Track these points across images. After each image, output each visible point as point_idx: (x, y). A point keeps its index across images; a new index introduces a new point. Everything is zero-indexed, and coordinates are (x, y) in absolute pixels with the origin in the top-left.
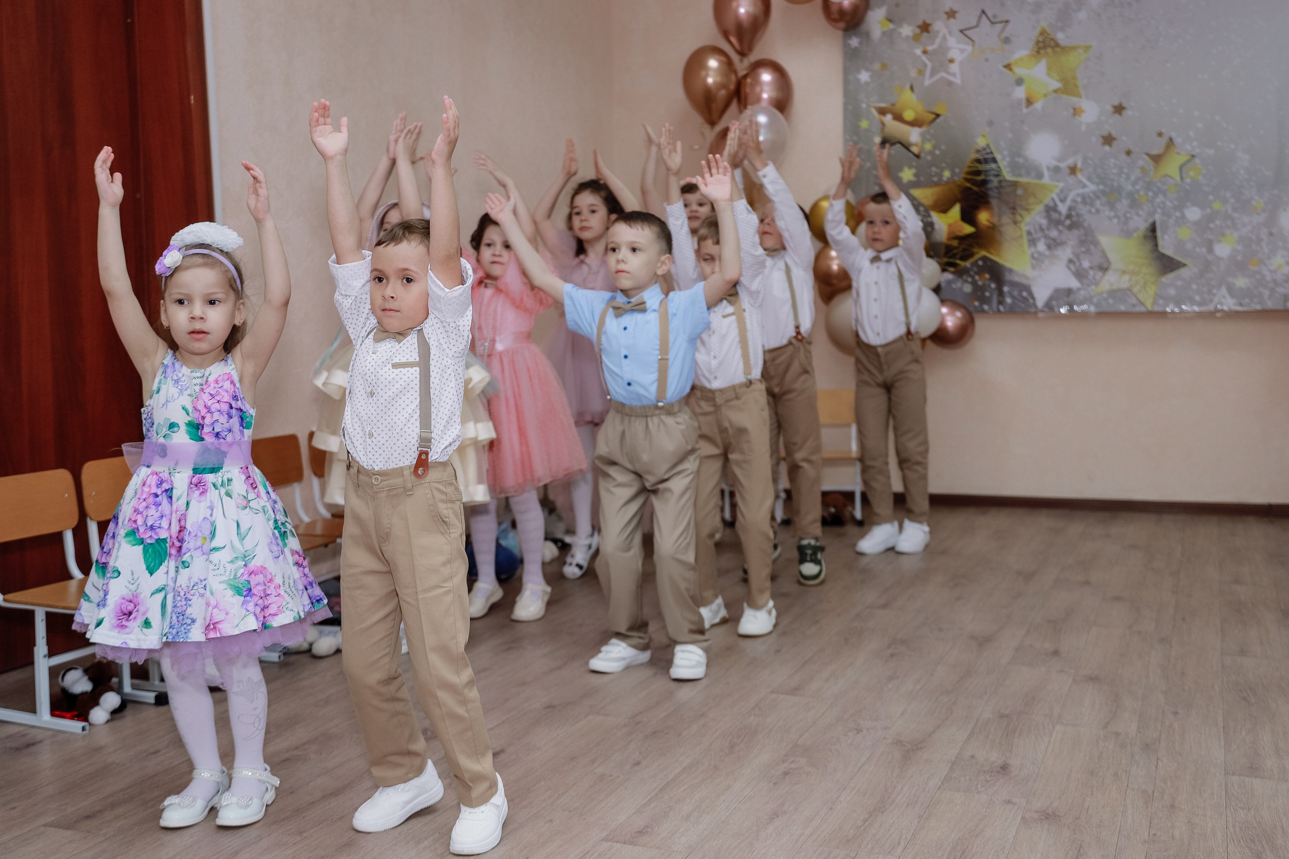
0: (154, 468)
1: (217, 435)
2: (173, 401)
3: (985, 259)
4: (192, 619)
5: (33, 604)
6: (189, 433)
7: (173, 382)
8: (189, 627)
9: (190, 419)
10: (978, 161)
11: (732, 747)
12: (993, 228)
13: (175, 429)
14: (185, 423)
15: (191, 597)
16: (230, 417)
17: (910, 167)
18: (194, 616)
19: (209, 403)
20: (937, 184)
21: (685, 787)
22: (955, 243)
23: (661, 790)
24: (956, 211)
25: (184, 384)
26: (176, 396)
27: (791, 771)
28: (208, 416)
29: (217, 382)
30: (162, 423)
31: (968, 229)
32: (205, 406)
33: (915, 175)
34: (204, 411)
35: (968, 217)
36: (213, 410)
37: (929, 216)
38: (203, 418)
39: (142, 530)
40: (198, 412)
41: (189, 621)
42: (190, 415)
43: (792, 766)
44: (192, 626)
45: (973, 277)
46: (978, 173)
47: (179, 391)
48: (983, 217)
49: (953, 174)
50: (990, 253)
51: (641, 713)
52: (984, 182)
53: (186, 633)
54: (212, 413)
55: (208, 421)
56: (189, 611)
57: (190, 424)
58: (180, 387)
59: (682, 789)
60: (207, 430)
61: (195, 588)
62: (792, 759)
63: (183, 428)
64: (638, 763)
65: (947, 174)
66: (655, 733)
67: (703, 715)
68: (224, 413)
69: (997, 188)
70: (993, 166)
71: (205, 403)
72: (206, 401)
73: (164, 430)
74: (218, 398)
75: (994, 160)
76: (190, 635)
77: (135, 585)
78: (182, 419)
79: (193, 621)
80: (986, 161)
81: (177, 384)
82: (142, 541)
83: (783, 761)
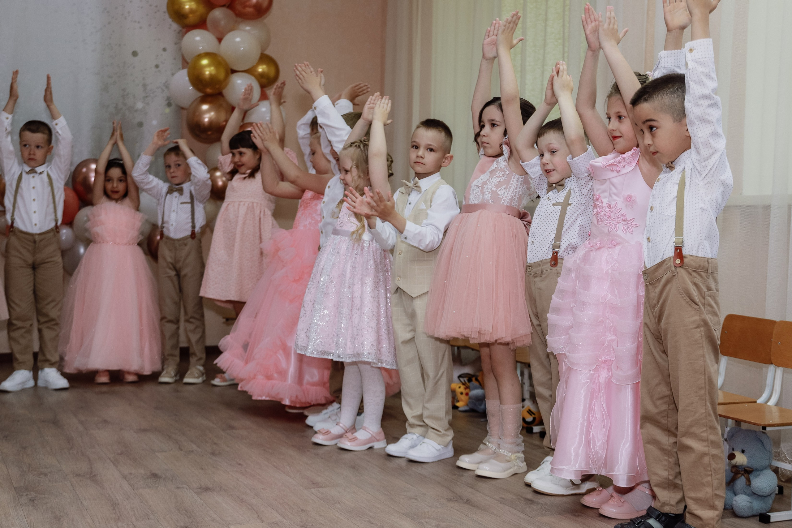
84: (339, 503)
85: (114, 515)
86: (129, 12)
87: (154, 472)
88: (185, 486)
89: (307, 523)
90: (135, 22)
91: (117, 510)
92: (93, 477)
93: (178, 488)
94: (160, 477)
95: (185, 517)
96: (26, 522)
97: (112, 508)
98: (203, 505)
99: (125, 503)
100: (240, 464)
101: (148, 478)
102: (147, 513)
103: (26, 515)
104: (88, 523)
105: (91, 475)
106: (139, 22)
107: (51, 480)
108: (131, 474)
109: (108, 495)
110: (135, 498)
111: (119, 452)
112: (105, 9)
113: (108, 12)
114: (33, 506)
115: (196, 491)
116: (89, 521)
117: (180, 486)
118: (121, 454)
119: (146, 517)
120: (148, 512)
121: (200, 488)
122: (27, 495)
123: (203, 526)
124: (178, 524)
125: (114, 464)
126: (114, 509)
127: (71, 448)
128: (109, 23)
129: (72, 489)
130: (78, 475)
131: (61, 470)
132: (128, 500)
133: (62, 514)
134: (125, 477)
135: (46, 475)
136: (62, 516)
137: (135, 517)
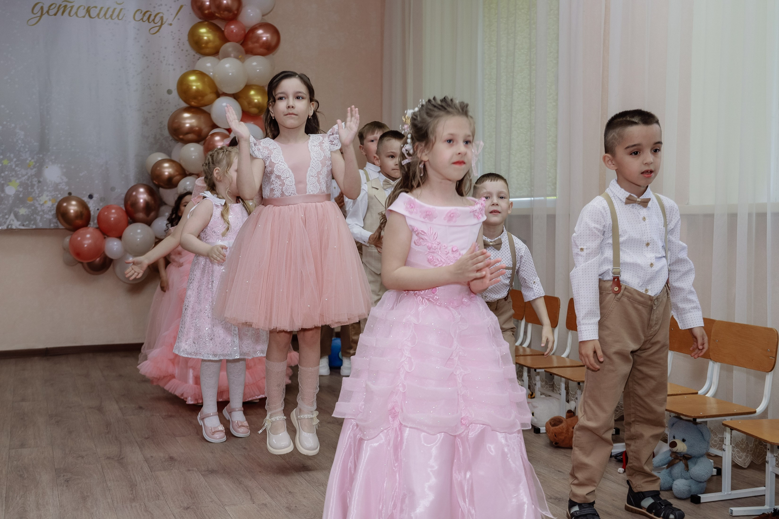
84: (323, 486)
85: (131, 496)
86: (164, 57)
87: (171, 455)
88: (195, 469)
89: (291, 505)
90: (169, 64)
91: (134, 491)
92: (120, 460)
93: (189, 470)
94: (176, 460)
95: (189, 498)
96: (58, 500)
97: (131, 489)
98: (206, 487)
99: (142, 484)
100: (245, 448)
101: (165, 461)
102: (158, 493)
103: (59, 495)
104: (108, 502)
105: (120, 458)
106: (172, 65)
107: (86, 462)
108: (152, 457)
109: (129, 477)
110: (151, 479)
111: (147, 436)
112: (144, 55)
113: (147, 58)
114: (67, 486)
115: (203, 473)
116: (110, 501)
117: (190, 469)
118: (147, 438)
119: (157, 498)
120: (160, 493)
121: (207, 471)
122: (64, 476)
123: (203, 506)
124: (182, 505)
125: (140, 448)
126: (132, 490)
127: (108, 433)
128: (148, 67)
129: (101, 471)
130: (108, 458)
131: (95, 453)
132: (145, 481)
133: (89, 494)
134: (146, 460)
135: (83, 457)
136: (88, 496)
137: (148, 497)
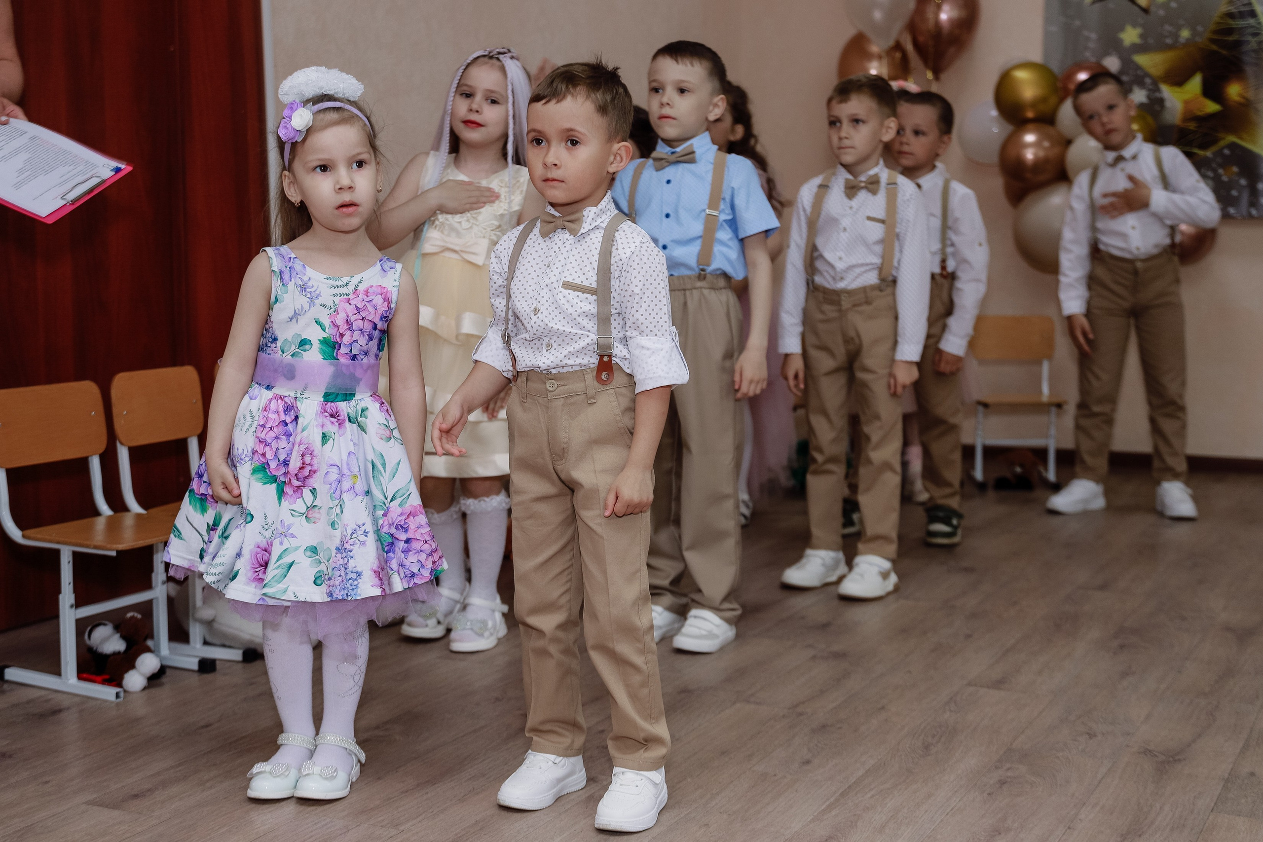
0: (277, 391)
1: (354, 358)
2: (304, 314)
3: (1233, 146)
4: (357, 572)
5: (58, 543)
6: (323, 352)
7: (299, 289)
8: (356, 583)
9: (325, 335)
10: (1230, 15)
11: (927, 747)
12: (1246, 105)
13: (307, 347)
14: (319, 340)
15: (352, 547)
16: (371, 338)
17: (1134, 26)
18: (359, 569)
19: (353, 318)
20: (1169, 47)
21: (872, 793)
22: (1192, 126)
23: (843, 795)
24: (1195, 84)
25: (312, 290)
26: (306, 306)
27: (1009, 780)
28: (348, 333)
29: (367, 293)
30: (290, 340)
31: (1212, 107)
32: (347, 321)
33: (1142, 36)
34: (343, 328)
35: (1212, 90)
36: (355, 327)
37: (1158, 90)
38: (342, 335)
39: (273, 465)
40: (337, 328)
41: (354, 576)
42: (327, 330)
43: (1009, 774)
44: (359, 580)
45: (1214, 171)
46: (1230, 31)
47: (309, 300)
48: (1234, 91)
49: (1195, 33)
50: (1241, 138)
51: (803, 703)
52: (1238, 44)
53: (353, 589)
54: (352, 331)
55: (346, 339)
56: (352, 564)
57: (324, 342)
58: (309, 295)
59: (869, 795)
60: (343, 350)
61: (354, 536)
62: (1008, 765)
63: (316, 345)
64: (808, 762)
65: (1185, 34)
66: (824, 726)
67: (883, 708)
68: (365, 334)
69: (1254, 51)
70: (1251, 21)
71: (348, 316)
72: (350, 315)
73: (293, 347)
74: (363, 314)
75: (1253, 14)
76: (359, 591)
77: (270, 531)
78: (315, 335)
79: (359, 574)
80: (1242, 15)
81: (305, 291)
82: (274, 479)
83: (997, 768)
